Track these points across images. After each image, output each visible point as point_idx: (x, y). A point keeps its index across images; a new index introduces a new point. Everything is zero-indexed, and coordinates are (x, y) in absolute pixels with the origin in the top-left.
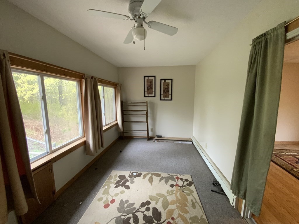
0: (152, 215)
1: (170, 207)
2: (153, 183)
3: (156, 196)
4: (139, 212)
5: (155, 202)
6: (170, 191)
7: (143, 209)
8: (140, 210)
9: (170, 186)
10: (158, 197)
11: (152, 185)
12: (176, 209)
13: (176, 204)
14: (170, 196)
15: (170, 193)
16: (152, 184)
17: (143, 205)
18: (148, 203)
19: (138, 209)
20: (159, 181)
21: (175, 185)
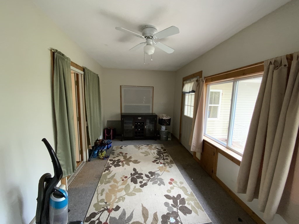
0: (137, 179)
1: (124, 186)
2: (141, 208)
3: (135, 193)
4: (147, 180)
5: (136, 188)
6: (121, 201)
7: (144, 182)
8: (146, 181)
9: (120, 207)
10: (133, 192)
11: (142, 204)
12: (120, 186)
13: (118, 189)
14: (122, 196)
15: (121, 198)
16: (142, 206)
17: (145, 184)
18: (142, 186)
19: (148, 181)
20: (134, 213)
21: (113, 211)
